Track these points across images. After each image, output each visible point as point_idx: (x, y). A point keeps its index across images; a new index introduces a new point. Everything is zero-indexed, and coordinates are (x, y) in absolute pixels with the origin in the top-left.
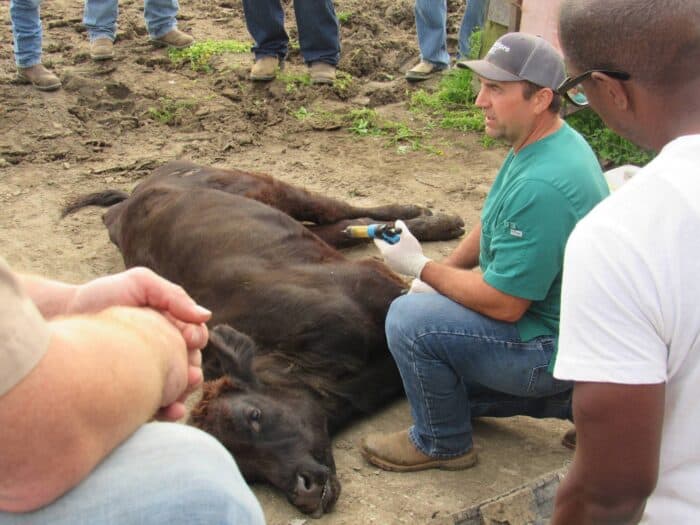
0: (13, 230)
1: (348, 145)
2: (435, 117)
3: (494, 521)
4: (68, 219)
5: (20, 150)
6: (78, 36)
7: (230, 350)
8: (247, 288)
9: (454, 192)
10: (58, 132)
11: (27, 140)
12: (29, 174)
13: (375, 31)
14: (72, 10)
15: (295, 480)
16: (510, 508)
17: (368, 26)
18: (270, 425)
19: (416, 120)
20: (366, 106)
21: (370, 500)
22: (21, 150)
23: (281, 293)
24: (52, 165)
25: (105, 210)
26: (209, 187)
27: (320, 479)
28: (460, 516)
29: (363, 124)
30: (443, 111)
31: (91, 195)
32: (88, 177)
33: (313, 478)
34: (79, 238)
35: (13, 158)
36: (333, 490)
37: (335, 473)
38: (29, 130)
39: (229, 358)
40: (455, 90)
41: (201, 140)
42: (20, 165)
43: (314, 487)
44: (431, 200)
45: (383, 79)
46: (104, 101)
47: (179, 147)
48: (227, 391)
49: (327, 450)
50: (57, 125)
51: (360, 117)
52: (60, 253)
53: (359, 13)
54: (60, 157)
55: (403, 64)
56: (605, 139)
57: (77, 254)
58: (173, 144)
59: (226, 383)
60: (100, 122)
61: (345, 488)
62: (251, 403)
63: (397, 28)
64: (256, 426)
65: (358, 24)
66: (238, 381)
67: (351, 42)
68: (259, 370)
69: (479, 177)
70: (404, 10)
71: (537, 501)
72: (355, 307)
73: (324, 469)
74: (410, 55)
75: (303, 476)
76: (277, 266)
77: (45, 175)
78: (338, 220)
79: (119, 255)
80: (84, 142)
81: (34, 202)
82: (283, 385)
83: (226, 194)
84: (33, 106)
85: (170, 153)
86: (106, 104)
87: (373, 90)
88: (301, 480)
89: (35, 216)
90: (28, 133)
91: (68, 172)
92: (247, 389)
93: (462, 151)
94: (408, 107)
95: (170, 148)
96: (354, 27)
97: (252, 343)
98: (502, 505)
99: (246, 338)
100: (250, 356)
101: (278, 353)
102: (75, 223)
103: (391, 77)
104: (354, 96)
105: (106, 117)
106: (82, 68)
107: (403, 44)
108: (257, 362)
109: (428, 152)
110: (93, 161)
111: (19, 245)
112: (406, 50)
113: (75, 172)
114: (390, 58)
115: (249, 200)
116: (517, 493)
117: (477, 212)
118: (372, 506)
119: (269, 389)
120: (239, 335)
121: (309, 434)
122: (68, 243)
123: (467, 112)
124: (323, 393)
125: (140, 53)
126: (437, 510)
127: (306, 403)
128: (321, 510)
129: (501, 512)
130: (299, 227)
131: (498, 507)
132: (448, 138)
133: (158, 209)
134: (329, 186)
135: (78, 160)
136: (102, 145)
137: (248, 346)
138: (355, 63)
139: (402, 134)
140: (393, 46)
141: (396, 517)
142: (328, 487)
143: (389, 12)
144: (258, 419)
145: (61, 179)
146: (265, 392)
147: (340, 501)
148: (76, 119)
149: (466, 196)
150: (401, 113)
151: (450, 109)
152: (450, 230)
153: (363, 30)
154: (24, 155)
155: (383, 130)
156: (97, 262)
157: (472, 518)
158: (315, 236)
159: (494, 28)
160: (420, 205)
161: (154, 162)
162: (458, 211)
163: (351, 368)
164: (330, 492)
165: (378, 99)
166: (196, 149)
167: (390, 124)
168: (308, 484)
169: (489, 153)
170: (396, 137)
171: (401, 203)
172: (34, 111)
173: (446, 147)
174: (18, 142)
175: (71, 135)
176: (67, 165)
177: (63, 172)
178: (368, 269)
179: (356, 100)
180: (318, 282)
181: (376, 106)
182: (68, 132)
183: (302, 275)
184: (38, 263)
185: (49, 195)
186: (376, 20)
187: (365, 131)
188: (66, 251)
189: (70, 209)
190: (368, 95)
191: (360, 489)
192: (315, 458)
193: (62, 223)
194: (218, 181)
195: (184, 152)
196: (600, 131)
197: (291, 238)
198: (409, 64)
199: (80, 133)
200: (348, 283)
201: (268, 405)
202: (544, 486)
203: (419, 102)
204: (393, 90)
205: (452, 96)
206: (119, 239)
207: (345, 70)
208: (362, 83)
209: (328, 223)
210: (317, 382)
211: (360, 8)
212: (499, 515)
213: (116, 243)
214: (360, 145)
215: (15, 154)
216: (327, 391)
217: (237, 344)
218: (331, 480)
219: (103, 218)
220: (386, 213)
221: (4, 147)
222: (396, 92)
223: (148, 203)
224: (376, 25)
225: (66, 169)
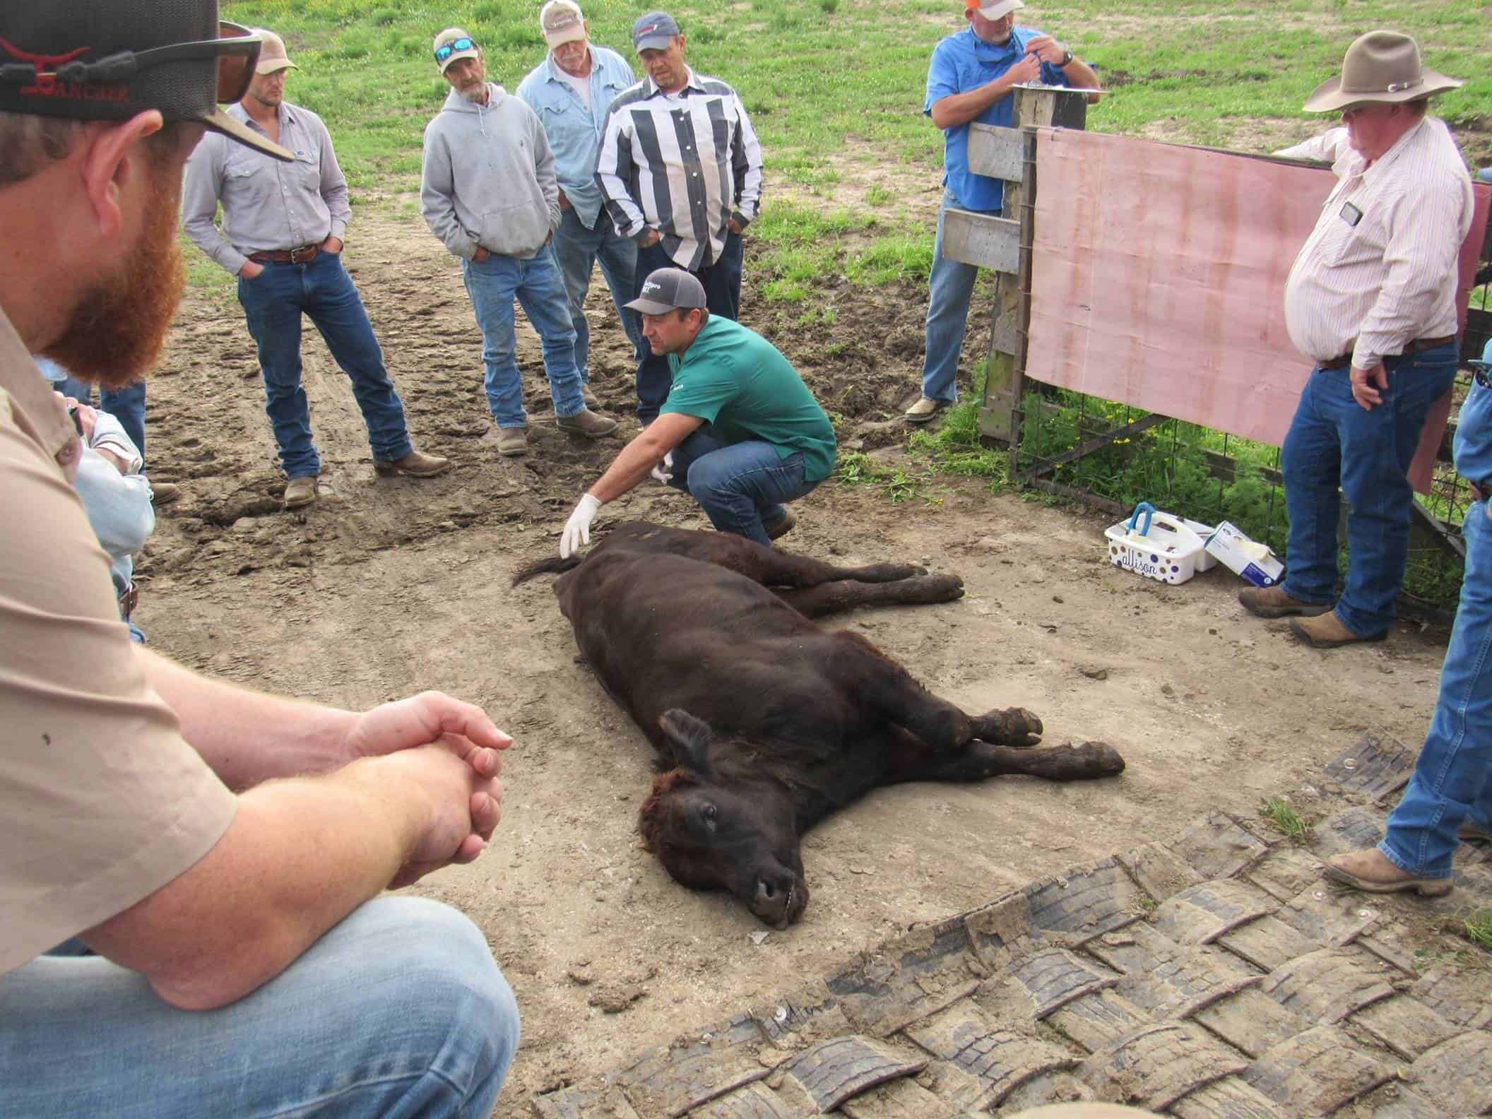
0: (458, 602)
1: (836, 496)
2: (936, 460)
3: (981, 933)
4: (520, 588)
5: (470, 510)
6: (540, 380)
7: (682, 738)
8: (706, 666)
9: (954, 546)
10: (513, 490)
11: (478, 499)
12: (478, 538)
13: (872, 364)
14: (534, 351)
15: (755, 888)
16: (1000, 918)
17: (864, 358)
18: (727, 823)
19: (915, 465)
20: (859, 450)
21: (843, 908)
22: (472, 511)
23: (744, 670)
24: (505, 527)
25: (558, 577)
26: (669, 551)
27: (784, 884)
28: (941, 928)
29: (854, 470)
30: (946, 453)
31: (546, 560)
32: (544, 540)
33: (775, 884)
34: (531, 609)
35: (462, 521)
36: (799, 898)
37: (802, 876)
38: (481, 488)
39: (681, 746)
40: (959, 430)
41: (672, 494)
42: (471, 527)
43: (777, 894)
44: (927, 557)
45: (879, 419)
46: (566, 453)
47: (646, 503)
48: (680, 784)
49: (794, 851)
50: (512, 482)
51: (851, 463)
52: (510, 627)
53: (854, 344)
54: (514, 518)
55: (902, 400)
56: (1127, 481)
57: (528, 628)
58: (640, 500)
59: (678, 776)
60: (560, 477)
61: (814, 894)
62: (706, 799)
63: (897, 360)
64: (711, 825)
65: (852, 357)
66: (692, 773)
67: (844, 377)
68: (717, 759)
69: (983, 529)
70: (905, 338)
71: (1032, 909)
72: (826, 686)
73: (790, 873)
74: (909, 391)
75: (763, 881)
76: (739, 641)
77: (497, 538)
78: (819, 582)
79: (572, 629)
80: (541, 500)
81: (483, 570)
82: (745, 776)
83: (686, 560)
84: (487, 461)
85: (637, 510)
86: (569, 457)
87: (866, 431)
88: (762, 886)
89: (483, 585)
90: (479, 491)
91: (522, 535)
92: (703, 783)
93: (966, 499)
94: (906, 450)
95: (637, 504)
96: (848, 361)
97: (708, 727)
98: (990, 914)
99: (703, 724)
100: (706, 744)
101: (739, 740)
102: (528, 593)
103: (888, 416)
104: (846, 439)
105: (568, 471)
106: (543, 417)
107: (903, 378)
108: (714, 751)
109: (927, 500)
110: (550, 521)
111: (463, 619)
112: (906, 385)
113: (531, 534)
114: (888, 395)
115: (712, 566)
116: (1008, 900)
117: (981, 570)
118: (845, 915)
119: (728, 782)
120: (694, 720)
121: (773, 833)
122: (519, 615)
123: (972, 454)
124: (791, 785)
125: (609, 397)
126: (915, 919)
127: (771, 796)
128: (785, 922)
129: (990, 922)
130: (767, 595)
131: (987, 918)
132: (949, 484)
133: (612, 578)
134: (812, 543)
135: (533, 521)
136: (562, 503)
137: (703, 733)
138: (847, 402)
139: (898, 481)
140: (892, 380)
141: (871, 928)
142: (793, 894)
143: (888, 341)
144: (713, 817)
145: (514, 544)
146: (722, 785)
147: (808, 909)
148: (534, 474)
149: (968, 550)
150: (898, 457)
151: (953, 452)
152: (947, 591)
153: (858, 363)
154: (474, 516)
155: (877, 477)
156: (549, 637)
157: (955, 930)
158: (785, 604)
159: (1001, 358)
160: (915, 563)
161: (617, 521)
162: (957, 568)
163: (823, 755)
164: (796, 900)
165: (872, 442)
166: (666, 505)
167: (884, 470)
168: (770, 891)
169: (997, 500)
170: (891, 485)
171: (894, 561)
172: (488, 466)
173: (947, 496)
174: (469, 502)
175: (527, 492)
176: (521, 527)
177: (515, 534)
178: (842, 642)
179: (848, 444)
180: (785, 658)
181: (869, 450)
182: (525, 489)
183: (766, 649)
184: (483, 639)
185: (500, 561)
186: (873, 351)
187: (856, 479)
188: (515, 625)
189: (522, 577)
190: (861, 437)
191: (832, 896)
192: (780, 861)
193: (513, 592)
194: (679, 543)
195: (652, 508)
196: (1121, 472)
197: (757, 607)
198: (909, 401)
199: (537, 491)
200: (818, 657)
201: (726, 799)
202: (1039, 892)
203: (918, 444)
204: (889, 431)
205: (956, 436)
206: (570, 612)
207: (835, 410)
208: (854, 424)
209: (807, 587)
210: (784, 772)
211: (857, 338)
212: (987, 927)
213: (567, 616)
214: (850, 495)
215: (464, 516)
216: (796, 783)
217: (692, 731)
218: (797, 885)
219: (554, 586)
220: (875, 573)
221: (452, 509)
222: (893, 434)
223: (600, 571)
224: (872, 357)
225: (520, 531)
